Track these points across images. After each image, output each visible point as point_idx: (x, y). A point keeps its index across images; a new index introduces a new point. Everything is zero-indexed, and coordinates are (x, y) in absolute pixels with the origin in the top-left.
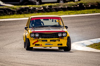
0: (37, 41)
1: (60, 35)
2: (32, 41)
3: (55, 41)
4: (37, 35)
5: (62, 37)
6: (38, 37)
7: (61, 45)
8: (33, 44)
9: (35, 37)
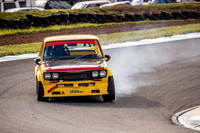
0: (56, 87)
1: (95, 75)
2: (47, 87)
3: (87, 85)
4: (56, 76)
5: (99, 78)
6: (58, 80)
7: (98, 91)
8: (49, 91)
9: (51, 79)
